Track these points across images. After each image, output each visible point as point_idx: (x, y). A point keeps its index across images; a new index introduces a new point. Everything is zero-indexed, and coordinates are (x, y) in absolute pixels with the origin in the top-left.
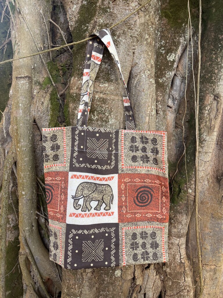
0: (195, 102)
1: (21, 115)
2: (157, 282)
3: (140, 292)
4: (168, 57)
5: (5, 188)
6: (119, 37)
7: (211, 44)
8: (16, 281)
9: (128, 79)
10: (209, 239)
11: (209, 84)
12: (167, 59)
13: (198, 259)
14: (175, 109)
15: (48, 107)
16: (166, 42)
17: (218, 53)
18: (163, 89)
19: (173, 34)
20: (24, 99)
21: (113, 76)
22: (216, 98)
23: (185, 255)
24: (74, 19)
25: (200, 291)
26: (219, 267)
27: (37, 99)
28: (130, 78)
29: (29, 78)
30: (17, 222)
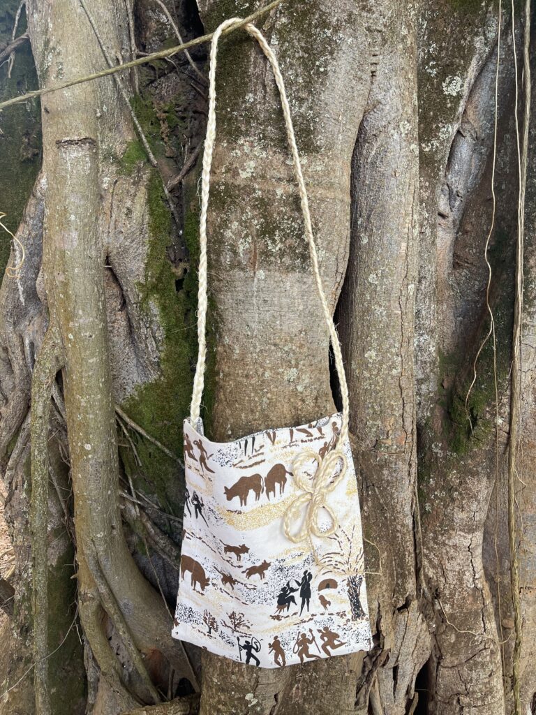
1: (75, 244)
2: (423, 637)
3: (384, 664)
4: (444, 85)
5: (39, 437)
6: (336, 30)
8: (67, 663)
12: (442, 91)
13: (511, 577)
14: (454, 222)
15: (143, 221)
16: (441, 46)
18: (433, 170)
19: (458, 26)
20: (82, 203)
21: (320, 136)
23: (482, 571)
25: (516, 650)
27: (114, 202)
28: (357, 141)
29: (92, 143)
30: (66, 518)
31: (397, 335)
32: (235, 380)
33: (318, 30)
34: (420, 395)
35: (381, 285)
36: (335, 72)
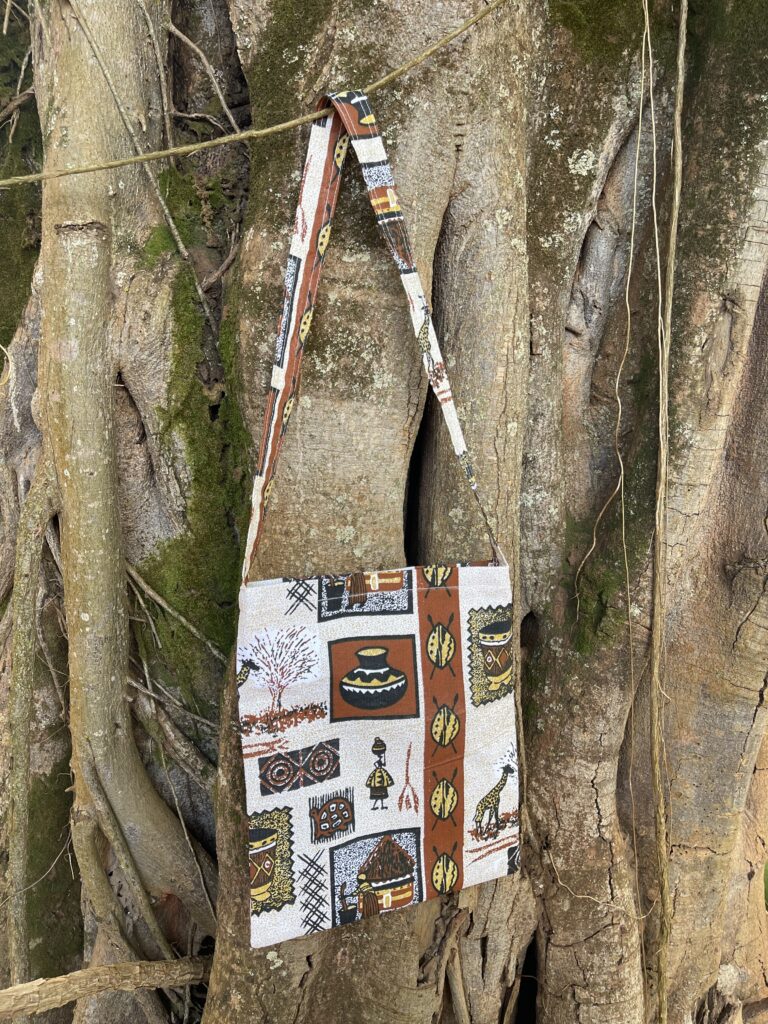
0: (660, 318)
1: (75, 355)
2: (524, 900)
3: (468, 933)
4: (570, 160)
5: (23, 602)
6: (408, 91)
7: (718, 122)
8: (58, 905)
9: (436, 237)
10: (693, 764)
11: (708, 258)
12: (568, 169)
13: (656, 828)
14: (591, 341)
15: (165, 328)
16: (567, 110)
17: (739, 153)
18: (555, 271)
19: (590, 82)
20: (85, 303)
22: (729, 305)
23: (614, 816)
24: (255, 28)
25: (662, 932)
26: (723, 854)
27: (129, 303)
28: (443, 233)
30: (63, 712)
31: (491, 489)
32: (270, 538)
33: (385, 91)
34: (537, 572)
35: (471, 421)
36: (406, 146)
